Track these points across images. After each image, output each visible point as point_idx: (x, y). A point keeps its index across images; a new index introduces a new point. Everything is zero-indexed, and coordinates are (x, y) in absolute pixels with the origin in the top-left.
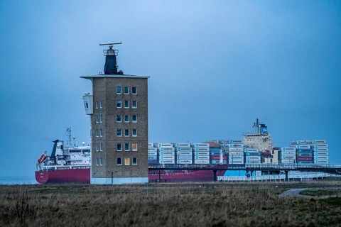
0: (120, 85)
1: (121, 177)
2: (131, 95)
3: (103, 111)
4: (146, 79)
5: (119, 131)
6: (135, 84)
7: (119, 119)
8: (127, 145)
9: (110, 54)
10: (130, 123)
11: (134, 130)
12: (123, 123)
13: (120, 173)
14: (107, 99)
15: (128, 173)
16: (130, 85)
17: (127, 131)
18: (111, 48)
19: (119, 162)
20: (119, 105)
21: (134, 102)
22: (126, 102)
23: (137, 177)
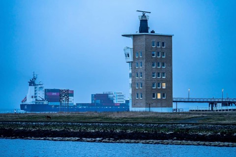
0: (154, 40)
1: (155, 107)
2: (161, 48)
3: (143, 59)
4: (171, 36)
5: (153, 73)
6: (164, 40)
7: (153, 65)
8: (159, 84)
9: (143, 19)
10: (161, 68)
11: (164, 73)
12: (156, 68)
13: (154, 104)
14: (146, 51)
15: (159, 104)
16: (161, 40)
17: (159, 74)
18: (144, 15)
19: (154, 97)
20: (153, 55)
21: (163, 53)
22: (158, 53)
23: (166, 107)
